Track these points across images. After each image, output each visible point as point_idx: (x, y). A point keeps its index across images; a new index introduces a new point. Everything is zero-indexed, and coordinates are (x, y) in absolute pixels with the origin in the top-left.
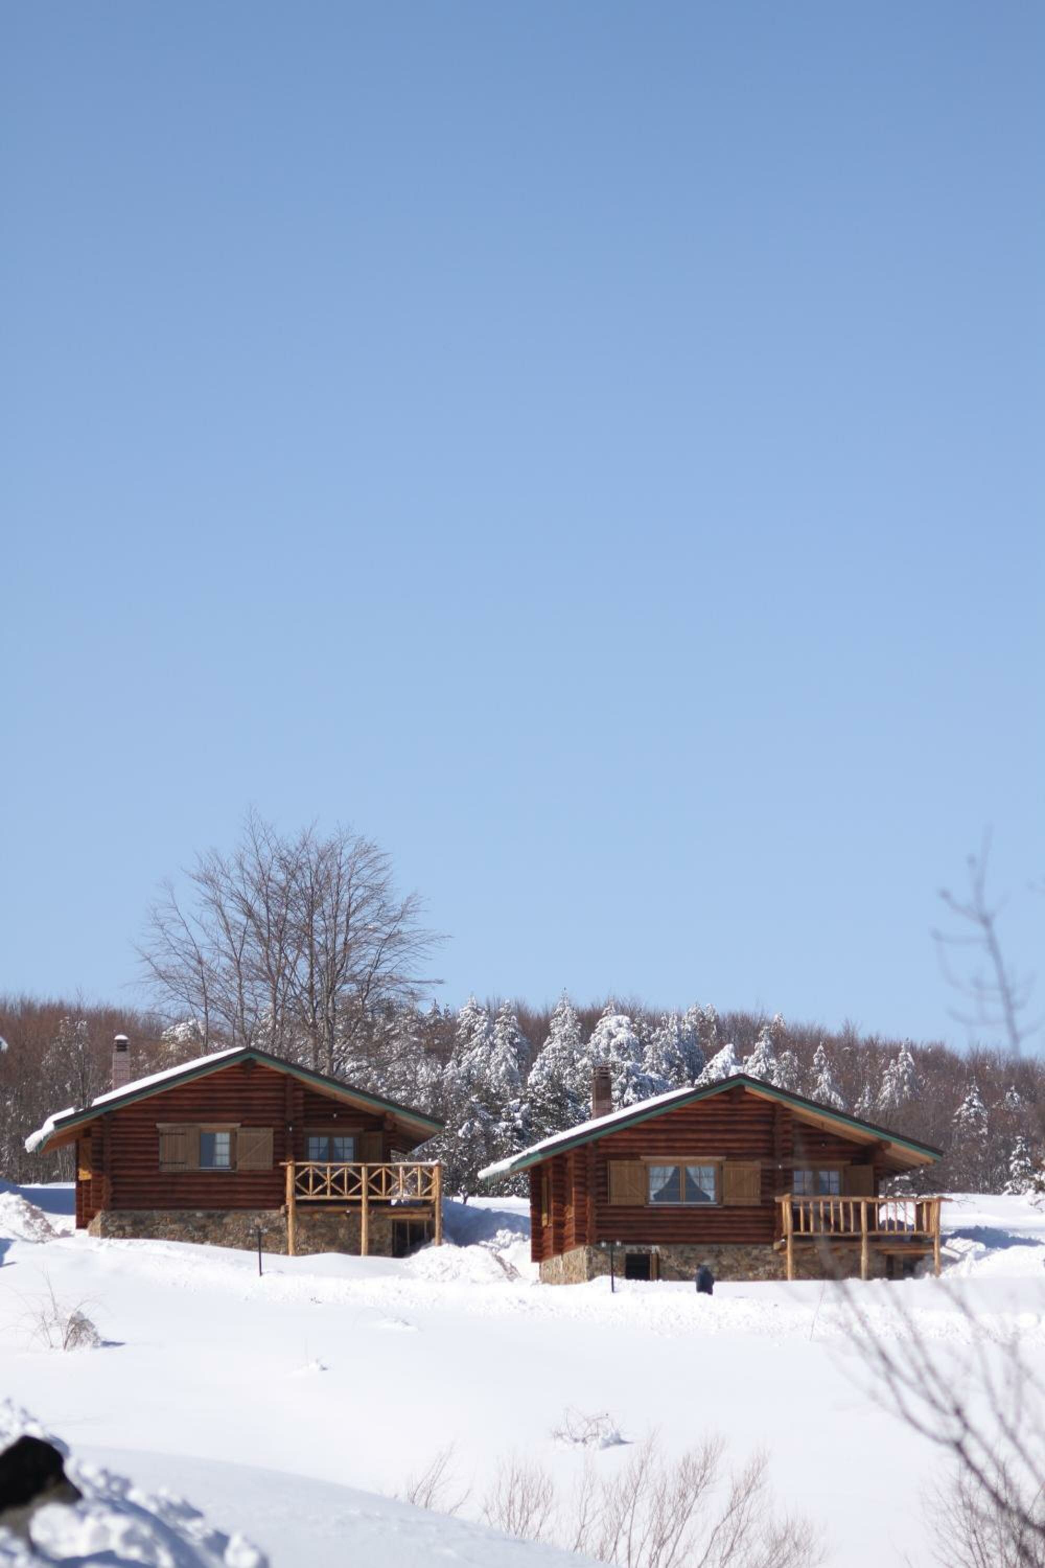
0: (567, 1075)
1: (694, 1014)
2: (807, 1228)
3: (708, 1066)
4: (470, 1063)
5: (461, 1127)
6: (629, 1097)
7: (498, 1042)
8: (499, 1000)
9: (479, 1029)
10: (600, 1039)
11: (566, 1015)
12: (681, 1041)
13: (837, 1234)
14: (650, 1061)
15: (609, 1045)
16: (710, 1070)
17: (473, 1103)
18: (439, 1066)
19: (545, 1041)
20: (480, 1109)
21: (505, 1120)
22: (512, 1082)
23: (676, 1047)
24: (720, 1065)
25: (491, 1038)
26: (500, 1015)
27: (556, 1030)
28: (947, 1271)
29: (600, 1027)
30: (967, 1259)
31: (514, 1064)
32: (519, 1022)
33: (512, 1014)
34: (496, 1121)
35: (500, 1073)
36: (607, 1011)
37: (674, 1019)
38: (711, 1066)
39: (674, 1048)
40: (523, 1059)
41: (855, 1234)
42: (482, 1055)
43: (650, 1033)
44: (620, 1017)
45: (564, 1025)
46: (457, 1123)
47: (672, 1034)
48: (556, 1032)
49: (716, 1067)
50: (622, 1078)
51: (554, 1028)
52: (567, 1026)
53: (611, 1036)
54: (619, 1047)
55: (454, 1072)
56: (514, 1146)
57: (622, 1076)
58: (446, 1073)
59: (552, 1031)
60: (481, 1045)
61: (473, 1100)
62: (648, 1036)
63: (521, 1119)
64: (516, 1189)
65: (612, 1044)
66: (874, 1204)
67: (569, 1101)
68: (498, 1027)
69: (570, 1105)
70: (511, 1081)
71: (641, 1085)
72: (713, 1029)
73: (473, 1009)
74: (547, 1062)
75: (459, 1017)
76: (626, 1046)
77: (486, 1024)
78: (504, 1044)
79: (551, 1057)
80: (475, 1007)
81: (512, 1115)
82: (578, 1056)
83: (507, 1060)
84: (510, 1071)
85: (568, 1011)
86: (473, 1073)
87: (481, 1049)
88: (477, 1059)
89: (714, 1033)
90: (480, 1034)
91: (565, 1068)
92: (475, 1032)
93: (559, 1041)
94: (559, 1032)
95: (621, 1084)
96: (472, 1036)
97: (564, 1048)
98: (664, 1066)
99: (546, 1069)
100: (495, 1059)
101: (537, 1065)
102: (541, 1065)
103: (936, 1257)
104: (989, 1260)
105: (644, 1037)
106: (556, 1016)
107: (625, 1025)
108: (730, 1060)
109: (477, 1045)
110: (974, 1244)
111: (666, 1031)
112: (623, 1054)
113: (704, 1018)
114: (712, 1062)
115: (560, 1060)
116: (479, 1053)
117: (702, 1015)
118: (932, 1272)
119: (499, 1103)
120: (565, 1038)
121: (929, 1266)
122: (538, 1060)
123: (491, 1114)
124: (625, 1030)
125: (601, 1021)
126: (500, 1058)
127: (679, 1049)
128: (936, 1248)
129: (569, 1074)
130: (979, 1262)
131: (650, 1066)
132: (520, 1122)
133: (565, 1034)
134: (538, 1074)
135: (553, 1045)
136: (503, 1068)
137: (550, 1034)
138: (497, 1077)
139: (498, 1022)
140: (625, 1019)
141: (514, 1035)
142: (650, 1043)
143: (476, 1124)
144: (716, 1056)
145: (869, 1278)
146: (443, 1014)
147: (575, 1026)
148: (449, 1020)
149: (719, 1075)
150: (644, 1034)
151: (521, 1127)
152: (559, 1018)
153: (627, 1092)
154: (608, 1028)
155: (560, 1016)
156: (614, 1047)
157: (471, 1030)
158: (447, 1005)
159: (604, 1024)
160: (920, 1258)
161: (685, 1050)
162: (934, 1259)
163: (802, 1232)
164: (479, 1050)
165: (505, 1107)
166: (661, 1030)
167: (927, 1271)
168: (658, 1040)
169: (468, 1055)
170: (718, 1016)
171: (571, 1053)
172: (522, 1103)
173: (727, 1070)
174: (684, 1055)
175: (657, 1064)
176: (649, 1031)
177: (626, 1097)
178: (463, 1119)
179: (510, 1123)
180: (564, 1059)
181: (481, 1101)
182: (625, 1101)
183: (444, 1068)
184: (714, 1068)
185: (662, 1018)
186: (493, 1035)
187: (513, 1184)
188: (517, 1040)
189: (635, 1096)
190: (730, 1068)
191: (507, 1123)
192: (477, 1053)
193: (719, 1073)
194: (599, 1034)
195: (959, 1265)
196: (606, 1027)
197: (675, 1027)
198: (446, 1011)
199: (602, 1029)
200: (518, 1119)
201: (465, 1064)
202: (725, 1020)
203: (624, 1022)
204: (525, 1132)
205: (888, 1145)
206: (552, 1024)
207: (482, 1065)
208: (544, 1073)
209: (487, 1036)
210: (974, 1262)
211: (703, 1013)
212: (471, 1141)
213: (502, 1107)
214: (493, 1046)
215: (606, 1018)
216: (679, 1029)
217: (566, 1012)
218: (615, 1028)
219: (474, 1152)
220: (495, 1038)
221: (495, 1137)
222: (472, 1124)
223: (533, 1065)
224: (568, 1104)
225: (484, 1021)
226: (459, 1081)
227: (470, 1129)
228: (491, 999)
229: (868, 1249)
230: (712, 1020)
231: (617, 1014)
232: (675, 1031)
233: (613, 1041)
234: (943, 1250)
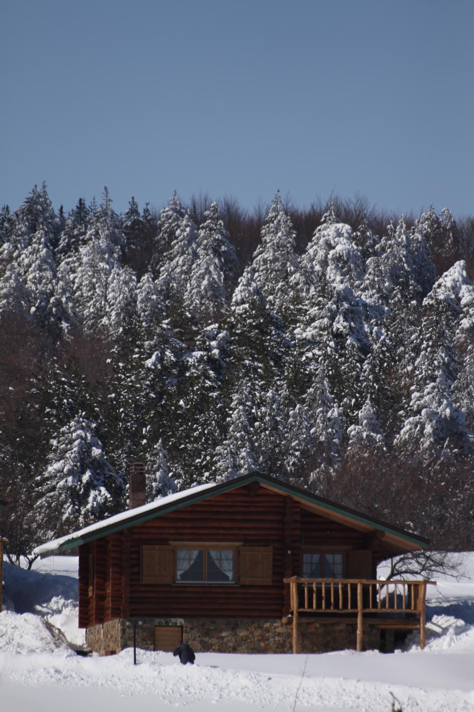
0: (279, 289)
1: (427, 219)
2: (310, 605)
3: (435, 286)
4: (169, 275)
5: (150, 356)
6: (339, 326)
7: (201, 251)
8: (206, 200)
9: (180, 235)
10: (316, 250)
11: (279, 221)
12: (409, 252)
13: (335, 611)
14: (371, 277)
15: (326, 257)
16: (438, 290)
17: (164, 329)
18: (134, 277)
19: (255, 251)
20: (172, 337)
21: (199, 350)
22: (217, 297)
23: (404, 259)
24: (449, 284)
25: (194, 246)
26: (205, 219)
27: (268, 238)
28: (431, 644)
29: (317, 235)
30: (448, 634)
31: (219, 276)
32: (227, 227)
33: (218, 219)
34: (191, 349)
35: (202, 288)
36: (326, 217)
37: (402, 227)
38: (439, 286)
39: (401, 260)
40: (231, 270)
41: (352, 611)
42: (184, 265)
43: (375, 243)
44: (340, 225)
45: (277, 233)
46: (145, 352)
47: (399, 244)
48: (268, 241)
49: (445, 286)
50: (332, 304)
51: (265, 235)
52: (280, 234)
53: (329, 246)
54: (338, 259)
55: (149, 287)
56: (207, 381)
57: (332, 302)
58: (141, 288)
59: (263, 239)
60: (183, 253)
61: (165, 326)
62: (373, 246)
63: (218, 348)
64: (206, 432)
65: (330, 256)
66: (368, 585)
67: (272, 328)
68: (202, 233)
69: (273, 332)
70: (215, 297)
71: (352, 312)
72: (449, 237)
73: (175, 210)
74: (257, 274)
75: (160, 219)
76: (345, 259)
77: (188, 229)
78: (207, 255)
79: (261, 268)
80: (178, 208)
81: (208, 343)
82: (292, 268)
83: (210, 272)
84: (212, 285)
85: (281, 216)
86: (173, 286)
87: (182, 258)
88: (178, 270)
89: (450, 241)
90: (181, 241)
91: (277, 282)
92: (176, 238)
93: (271, 250)
94: (271, 240)
95: (330, 310)
96: (172, 243)
97: (276, 260)
98: (387, 284)
99: (254, 284)
100: (197, 272)
101: (243, 280)
102: (248, 280)
103: (422, 631)
104: (467, 635)
105: (368, 247)
106: (268, 222)
107: (345, 235)
108: (460, 279)
109: (178, 253)
110: (455, 620)
111: (393, 241)
112: (343, 268)
113: (439, 223)
114: (441, 280)
115: (271, 273)
116: (180, 263)
117: (436, 221)
118: (418, 643)
119: (194, 328)
120: (278, 247)
121: (417, 639)
122: (245, 274)
123: (182, 341)
124: (345, 241)
125: (319, 227)
126: (202, 271)
127: (407, 262)
128: (422, 625)
129: (280, 289)
130: (458, 637)
131: (370, 283)
132: (216, 351)
133: (278, 243)
134: (244, 290)
135: (265, 256)
136: (205, 282)
137: (260, 242)
138: (199, 292)
139: (203, 228)
140: (346, 228)
141: (220, 243)
142: (375, 254)
143: (168, 353)
144: (445, 273)
145: (364, 649)
146: (142, 214)
147: (289, 234)
148: (148, 221)
149: (448, 296)
150: (368, 243)
151: (217, 357)
152: (272, 225)
153: (337, 319)
154: (327, 238)
155: (273, 222)
156: (333, 259)
157: (172, 235)
158: (147, 204)
159: (322, 233)
160: (410, 632)
161: (414, 263)
162: (420, 633)
163: (306, 609)
164: (180, 260)
165: (200, 334)
166: (387, 240)
167: (414, 643)
168: (383, 250)
169: (166, 266)
170: (454, 222)
171: (284, 265)
172: (220, 329)
173: (457, 289)
174: (412, 268)
175: (378, 281)
176: (374, 240)
177: (336, 326)
178: (152, 349)
179: (205, 353)
180: (276, 271)
181: (174, 327)
182: (334, 329)
183: (138, 281)
184: (443, 288)
185: (388, 226)
186: (196, 243)
187: (202, 425)
188: (223, 248)
189: (345, 324)
190: (460, 288)
191: (202, 353)
192: (178, 262)
193: (448, 293)
194: (316, 244)
195: (442, 638)
196: (324, 236)
197: (404, 237)
198: (146, 211)
199: (318, 239)
200: (214, 348)
201: (163, 276)
202: (463, 226)
203: (344, 231)
204: (222, 362)
205: (383, 534)
206: (263, 231)
207: (183, 277)
208: (251, 289)
209: (189, 244)
210: (454, 637)
211: (438, 219)
212: (161, 371)
213: (197, 333)
214: (196, 255)
215: (325, 225)
216: (407, 238)
217: (279, 217)
218: (334, 238)
219: (164, 384)
220: (199, 245)
221: (187, 369)
222: (163, 352)
223: (239, 281)
224: (272, 331)
225: (187, 226)
226: (154, 297)
227: (160, 359)
228: (197, 199)
229: (363, 624)
230: (448, 227)
231: (338, 222)
232: (402, 241)
233: (332, 252)
234: (429, 625)
